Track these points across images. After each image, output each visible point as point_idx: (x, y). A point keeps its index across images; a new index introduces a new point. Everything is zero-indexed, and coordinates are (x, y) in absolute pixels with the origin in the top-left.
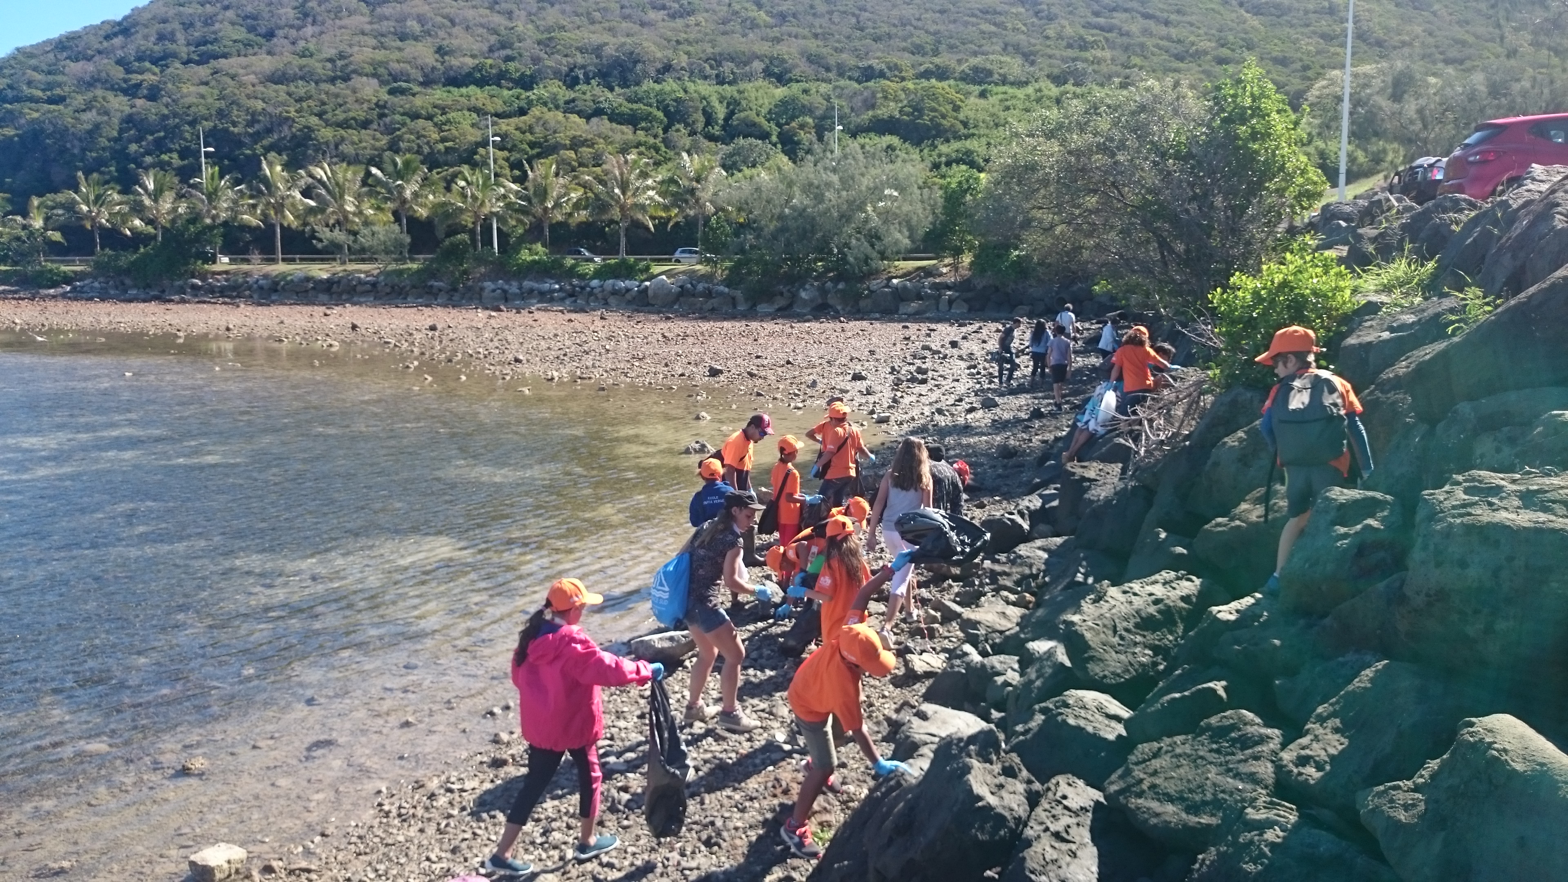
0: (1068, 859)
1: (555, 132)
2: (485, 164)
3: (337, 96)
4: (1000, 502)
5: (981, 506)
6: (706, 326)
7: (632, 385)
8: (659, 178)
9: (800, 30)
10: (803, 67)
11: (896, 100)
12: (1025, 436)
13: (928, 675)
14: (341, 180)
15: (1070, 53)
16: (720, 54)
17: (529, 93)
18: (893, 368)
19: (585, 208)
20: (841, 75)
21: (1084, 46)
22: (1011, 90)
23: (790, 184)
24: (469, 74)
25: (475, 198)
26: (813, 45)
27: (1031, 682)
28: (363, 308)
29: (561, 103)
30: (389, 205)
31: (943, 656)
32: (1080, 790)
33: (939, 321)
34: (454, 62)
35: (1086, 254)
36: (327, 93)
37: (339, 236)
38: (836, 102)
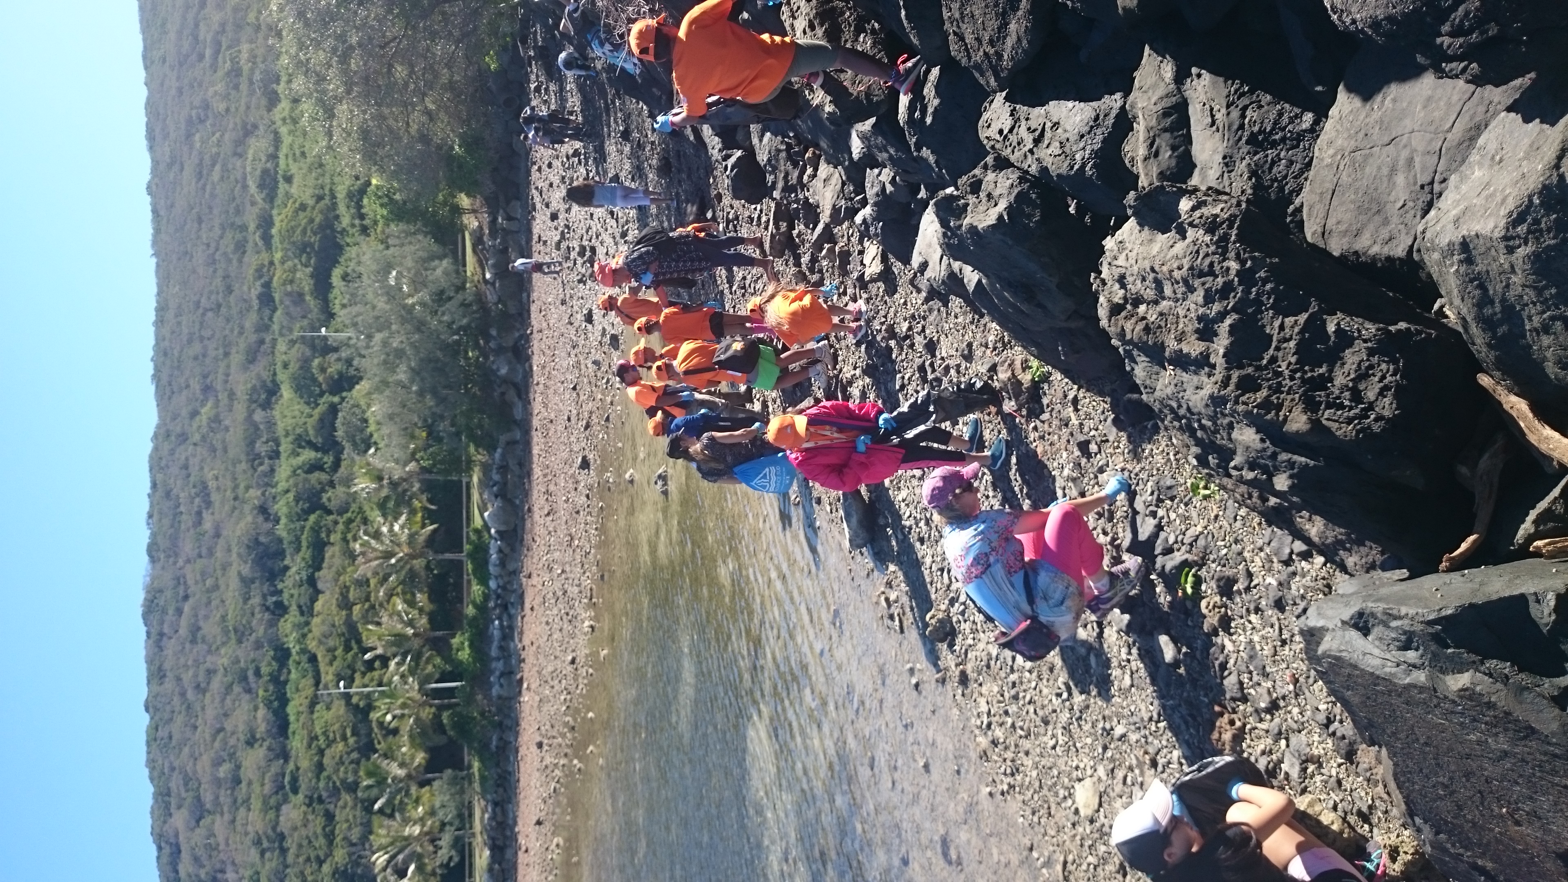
0: (1060, 130)
1: (333, 626)
2: (368, 695)
3: (300, 846)
4: (715, 178)
5: (719, 197)
6: (537, 472)
7: (598, 547)
8: (380, 519)
9: (221, 370)
10: (260, 368)
11: (294, 270)
12: (648, 148)
13: (884, 259)
14: (389, 840)
15: (244, 87)
16: (248, 454)
17: (294, 651)
18: (580, 281)
19: (414, 595)
20: (266, 328)
21: (236, 72)
22: (284, 150)
23: (385, 383)
24: (276, 713)
25: (404, 706)
26: (237, 358)
27: (891, 158)
28: (520, 814)
29: (303, 619)
30: (414, 790)
31: (866, 244)
32: (994, 116)
33: (529, 231)
34: (262, 728)
35: (457, 78)
36: (298, 856)
37: (446, 840)
38: (296, 334)
